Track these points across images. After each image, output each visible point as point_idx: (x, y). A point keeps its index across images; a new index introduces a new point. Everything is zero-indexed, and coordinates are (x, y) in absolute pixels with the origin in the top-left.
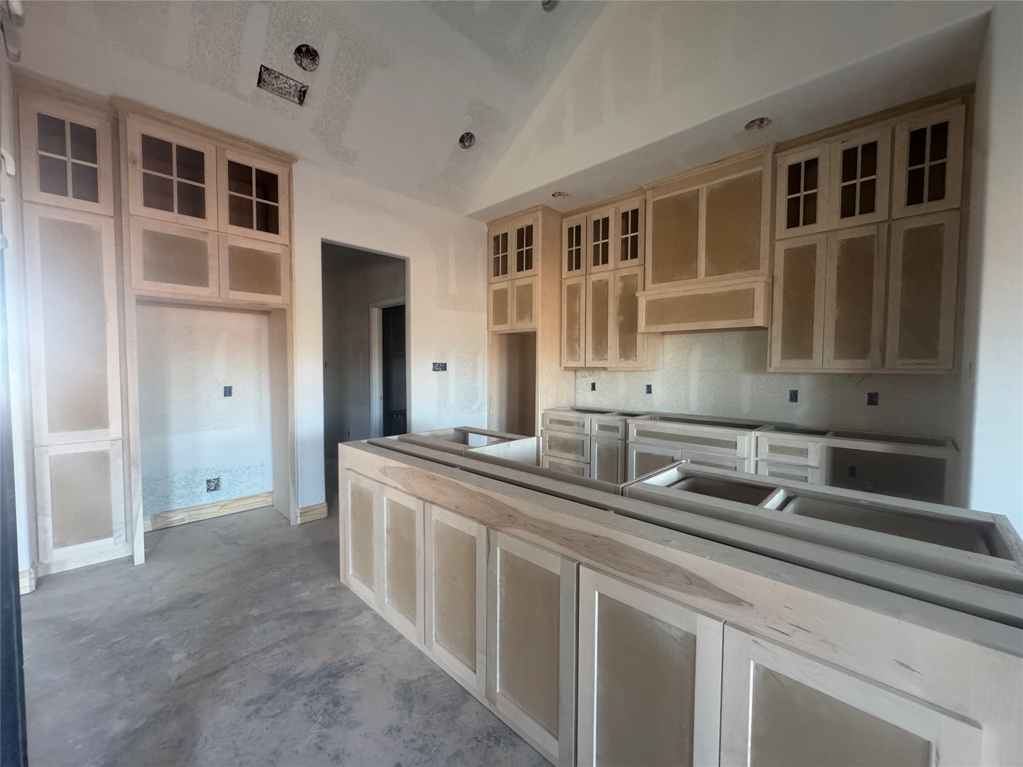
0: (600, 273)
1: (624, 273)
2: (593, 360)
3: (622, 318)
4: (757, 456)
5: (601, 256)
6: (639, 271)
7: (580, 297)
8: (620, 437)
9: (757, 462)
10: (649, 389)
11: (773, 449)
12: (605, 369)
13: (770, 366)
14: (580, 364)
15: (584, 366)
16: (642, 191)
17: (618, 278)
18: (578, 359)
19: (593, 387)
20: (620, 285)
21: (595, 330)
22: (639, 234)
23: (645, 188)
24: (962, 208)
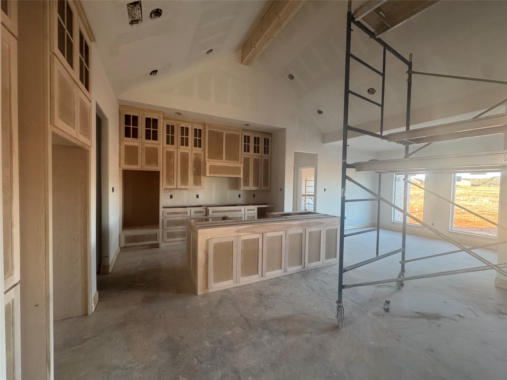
0: (184, 149)
1: (196, 152)
2: (181, 185)
3: (194, 169)
4: (245, 213)
5: (185, 142)
6: (202, 153)
7: (174, 157)
8: (204, 215)
9: (245, 214)
10: (198, 196)
11: (248, 210)
12: (186, 189)
13: (241, 188)
14: (175, 187)
15: (176, 188)
16: (204, 124)
17: (193, 153)
18: (173, 185)
19: (171, 197)
20: (193, 157)
21: (181, 172)
22: (202, 139)
23: (206, 124)
24: (271, 157)
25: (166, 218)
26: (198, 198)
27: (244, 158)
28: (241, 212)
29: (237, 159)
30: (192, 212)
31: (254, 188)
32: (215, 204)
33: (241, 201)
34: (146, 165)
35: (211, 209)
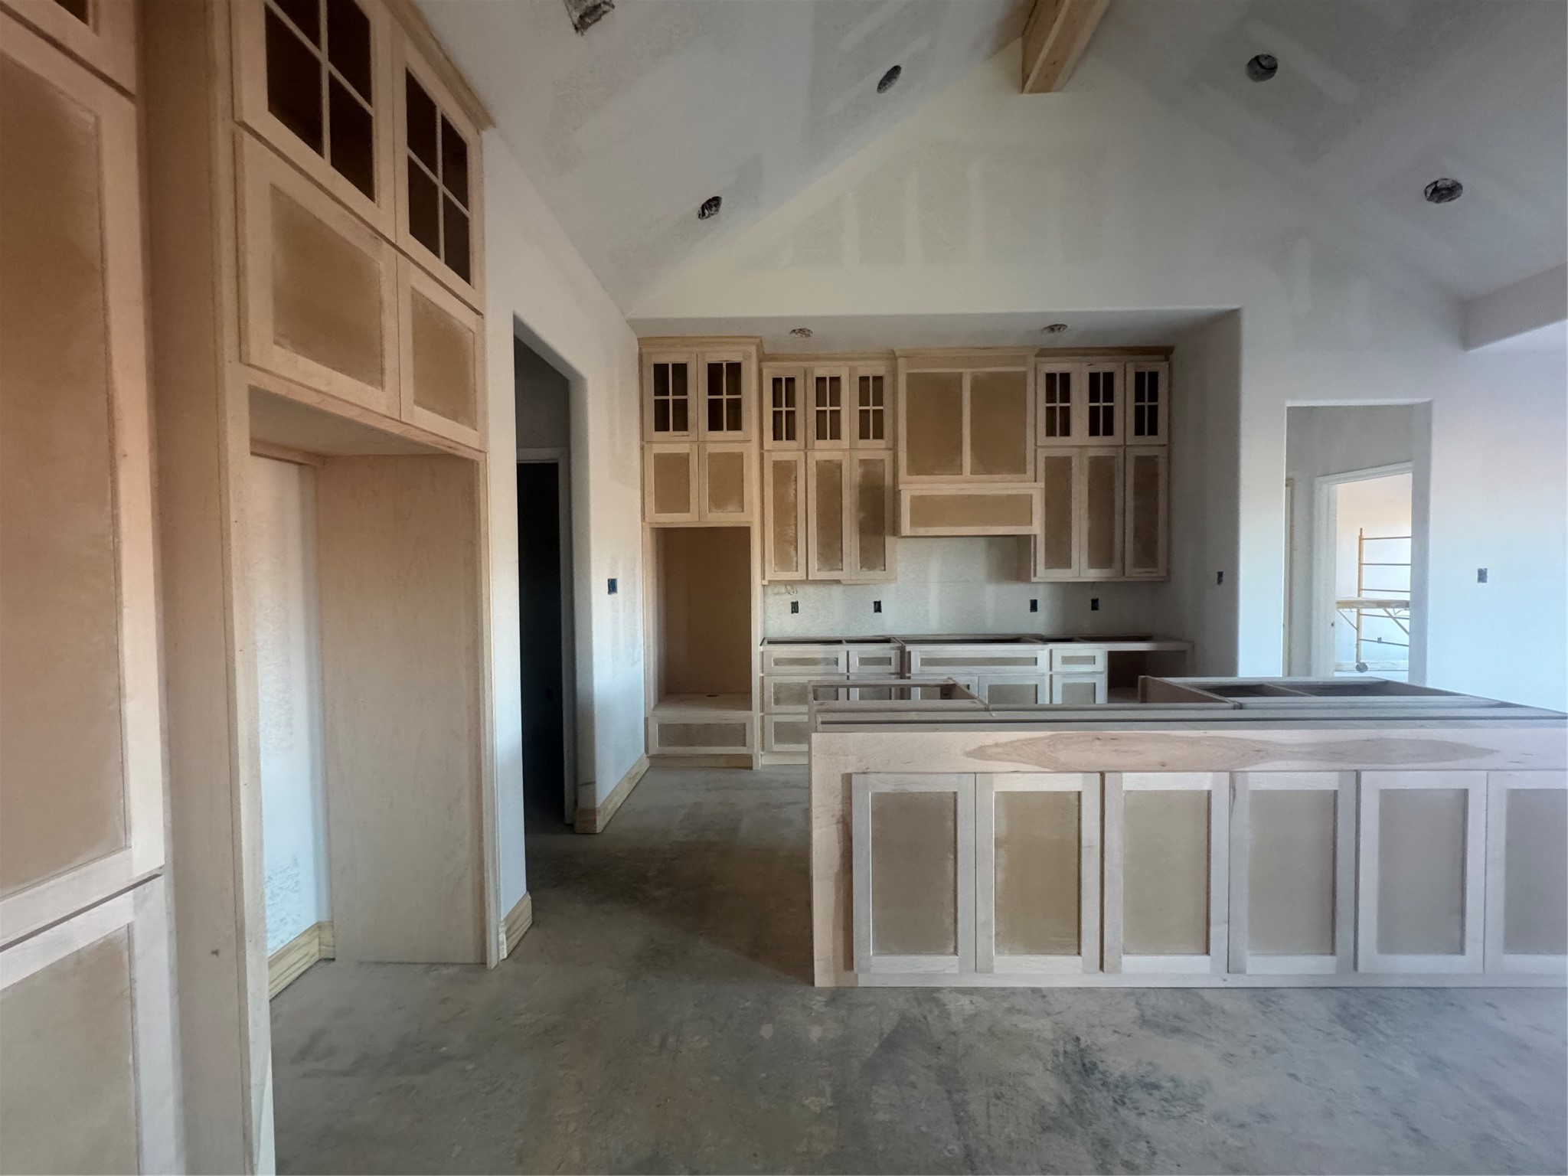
0: (825, 450)
1: (865, 456)
2: (819, 570)
3: (862, 515)
4: (1051, 669)
5: (828, 427)
6: (886, 456)
7: (796, 480)
9: (1051, 676)
10: (878, 607)
11: (1066, 660)
12: (838, 582)
13: (1035, 575)
14: (800, 575)
15: (805, 578)
16: (892, 357)
17: (856, 462)
18: (795, 569)
19: (795, 607)
20: (858, 472)
21: (821, 528)
22: (886, 408)
23: (898, 353)
24: (1169, 446)
25: (769, 675)
26: (878, 613)
27: (1049, 461)
28: (1035, 667)
29: (1016, 465)
30: (855, 662)
31: (1092, 575)
32: (939, 633)
33: (1040, 623)
34: (710, 511)
35: (916, 652)
